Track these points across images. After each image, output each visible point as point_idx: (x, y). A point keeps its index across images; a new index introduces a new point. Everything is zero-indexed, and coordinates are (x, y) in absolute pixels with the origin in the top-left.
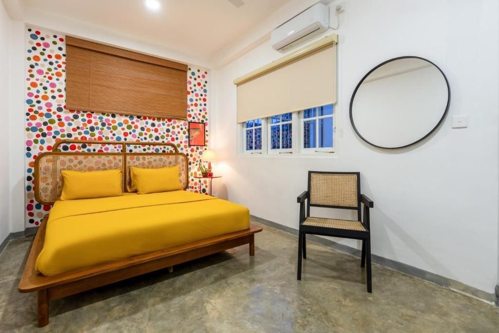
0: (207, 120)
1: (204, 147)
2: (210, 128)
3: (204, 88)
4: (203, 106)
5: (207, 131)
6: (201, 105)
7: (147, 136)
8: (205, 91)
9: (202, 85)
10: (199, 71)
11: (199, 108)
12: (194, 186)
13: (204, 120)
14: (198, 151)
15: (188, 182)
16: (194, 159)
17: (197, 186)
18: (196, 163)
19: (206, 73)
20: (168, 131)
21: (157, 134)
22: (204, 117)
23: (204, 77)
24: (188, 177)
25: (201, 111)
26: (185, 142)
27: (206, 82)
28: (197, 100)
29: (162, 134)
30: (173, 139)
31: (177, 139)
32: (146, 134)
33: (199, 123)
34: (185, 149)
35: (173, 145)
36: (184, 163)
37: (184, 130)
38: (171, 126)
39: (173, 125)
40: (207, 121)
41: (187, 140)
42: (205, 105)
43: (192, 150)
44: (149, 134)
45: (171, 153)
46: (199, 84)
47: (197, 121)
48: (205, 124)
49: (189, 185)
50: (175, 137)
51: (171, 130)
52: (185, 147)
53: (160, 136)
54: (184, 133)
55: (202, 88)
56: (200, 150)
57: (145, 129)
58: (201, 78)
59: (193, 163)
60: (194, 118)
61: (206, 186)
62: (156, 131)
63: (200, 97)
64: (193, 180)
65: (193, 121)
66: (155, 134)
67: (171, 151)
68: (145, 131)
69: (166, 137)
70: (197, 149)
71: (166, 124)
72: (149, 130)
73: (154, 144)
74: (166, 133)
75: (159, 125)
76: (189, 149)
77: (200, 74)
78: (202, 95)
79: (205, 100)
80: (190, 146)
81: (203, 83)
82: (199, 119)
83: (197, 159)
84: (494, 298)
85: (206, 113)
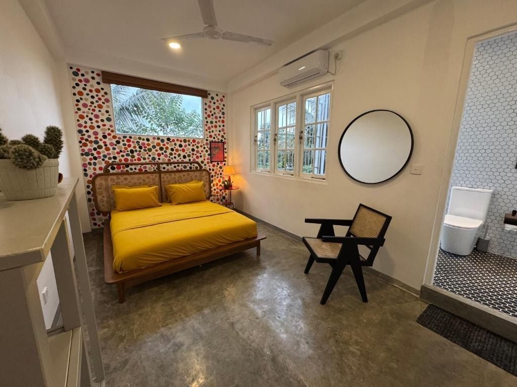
0: (225, 139)
1: (224, 163)
2: (228, 146)
3: (222, 111)
4: (222, 127)
5: (225, 149)
6: (220, 126)
7: (176, 156)
8: (223, 113)
9: (220, 109)
10: (217, 95)
11: (218, 129)
12: (216, 195)
13: (223, 139)
14: (219, 166)
15: (211, 191)
16: (216, 173)
17: (219, 194)
18: (217, 176)
19: (224, 97)
20: (193, 150)
21: (184, 154)
22: (223, 137)
23: (222, 100)
24: (211, 187)
25: (220, 131)
26: (208, 159)
27: (224, 105)
28: (216, 122)
29: (188, 153)
30: (197, 157)
31: (201, 156)
32: (175, 154)
33: (219, 142)
34: (207, 165)
35: (197, 163)
36: (207, 177)
37: (207, 149)
38: (195, 146)
39: (197, 145)
40: (226, 141)
41: (209, 157)
42: (223, 126)
43: (214, 166)
44: (177, 153)
45: (196, 170)
46: (218, 107)
47: (217, 141)
48: (224, 143)
49: (212, 194)
50: (199, 155)
51: (196, 149)
52: (208, 163)
53: (186, 155)
54: (207, 151)
55: (220, 111)
56: (220, 165)
57: (175, 149)
58: (220, 102)
59: (215, 176)
60: (214, 138)
61: (226, 194)
62: (183, 150)
63: (219, 119)
64: (215, 190)
65: (214, 140)
66: (182, 154)
67: (197, 167)
68: (175, 152)
69: (191, 156)
70: (218, 164)
71: (191, 145)
72: (177, 150)
73: (183, 162)
74: (192, 152)
75: (185, 146)
76: (211, 165)
77: (219, 98)
78: (220, 117)
79: (223, 122)
80: (211, 162)
81: (221, 107)
82: (218, 139)
83: (218, 172)
84: (420, 293)
85: (224, 133)
